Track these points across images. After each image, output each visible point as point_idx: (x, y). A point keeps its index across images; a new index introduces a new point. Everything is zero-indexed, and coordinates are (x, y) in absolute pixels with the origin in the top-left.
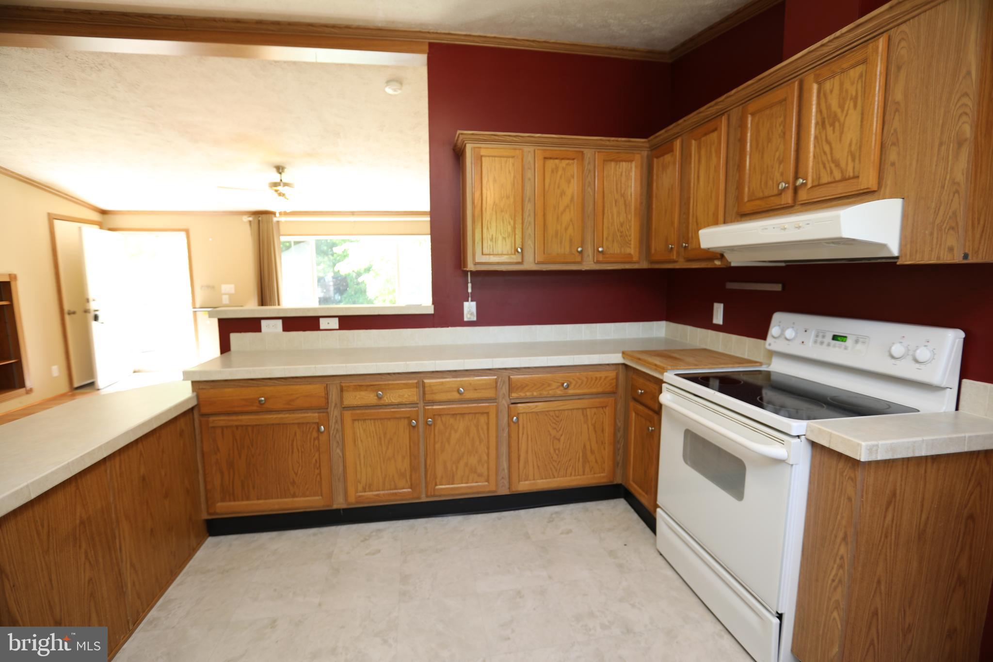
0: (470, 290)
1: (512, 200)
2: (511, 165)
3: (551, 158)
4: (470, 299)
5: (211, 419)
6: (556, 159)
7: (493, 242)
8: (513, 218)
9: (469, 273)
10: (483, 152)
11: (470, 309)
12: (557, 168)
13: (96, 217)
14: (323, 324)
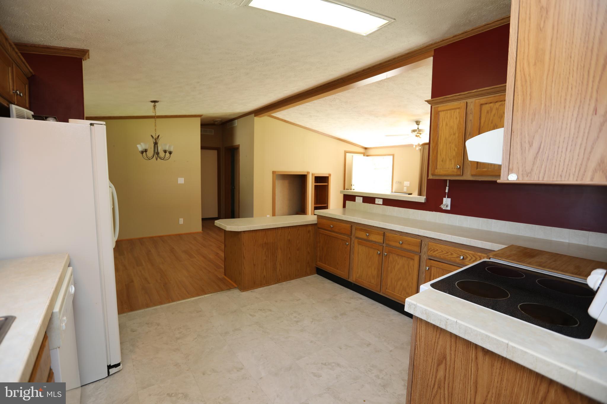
0: (447, 191)
1: (457, 135)
2: (457, 113)
3: (486, 104)
4: (447, 196)
5: (320, 230)
6: (491, 103)
7: (443, 162)
8: (457, 146)
9: (448, 181)
10: (439, 109)
11: (447, 202)
12: (491, 109)
13: (362, 150)
14: (377, 201)
